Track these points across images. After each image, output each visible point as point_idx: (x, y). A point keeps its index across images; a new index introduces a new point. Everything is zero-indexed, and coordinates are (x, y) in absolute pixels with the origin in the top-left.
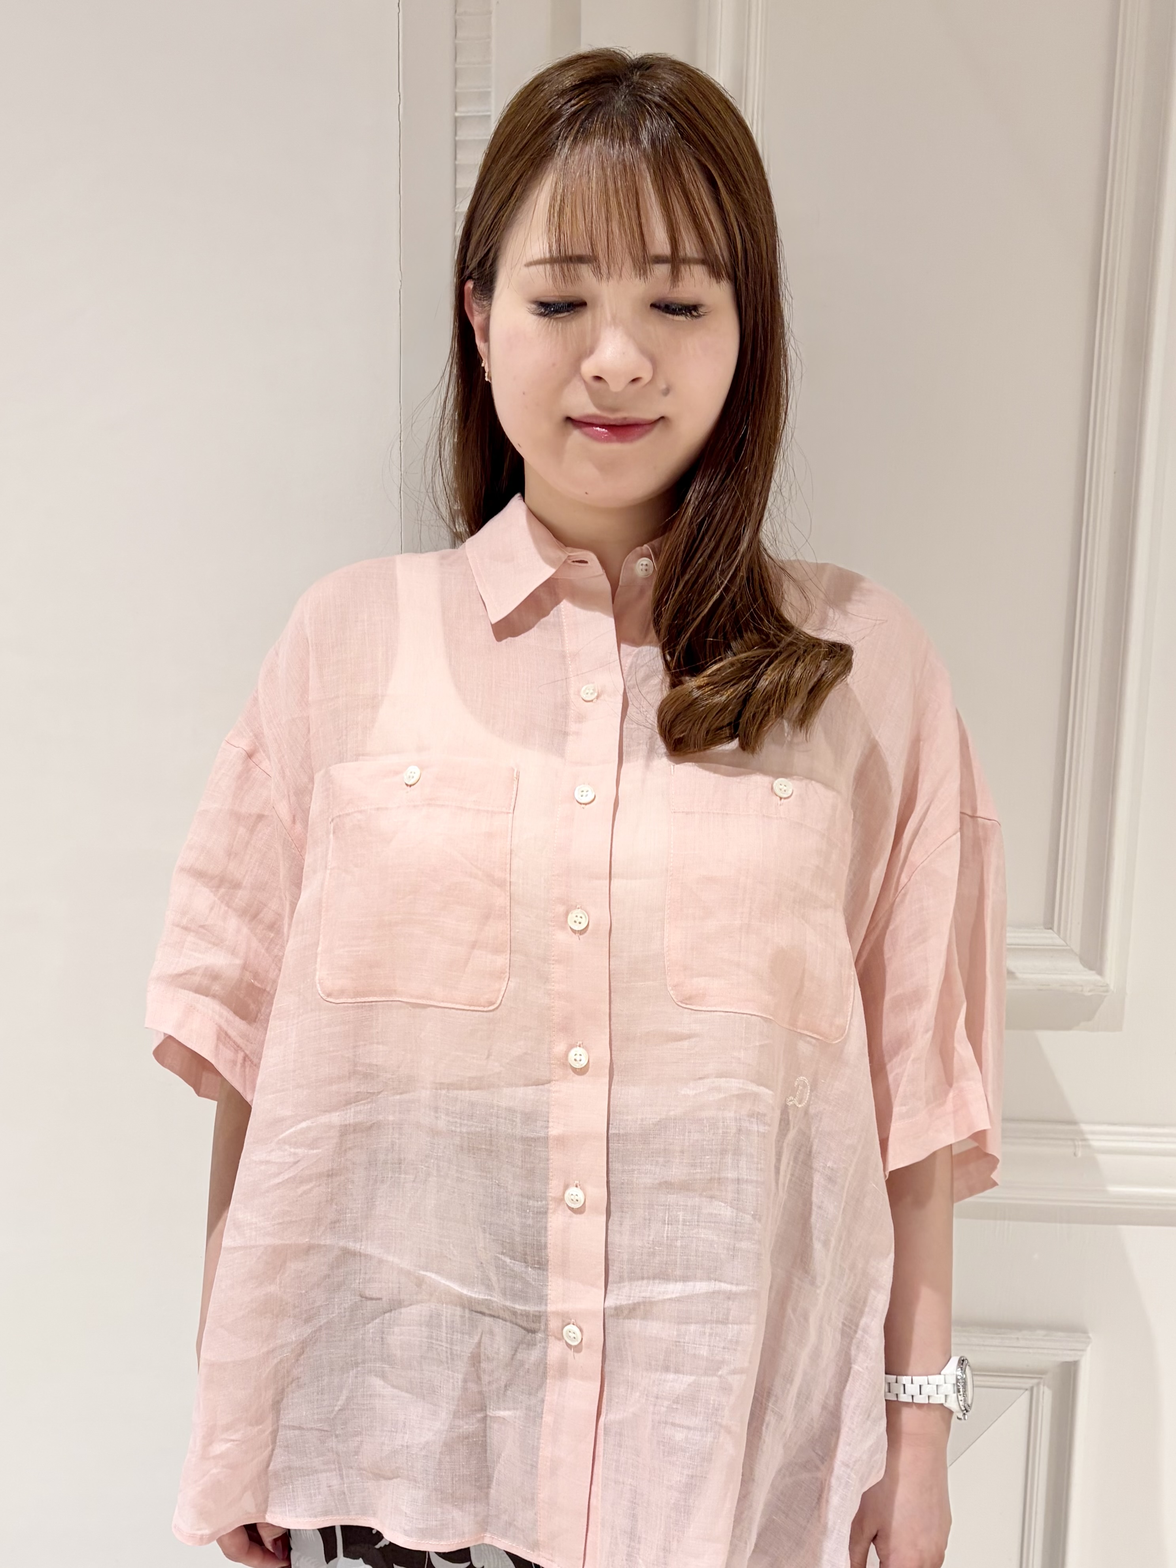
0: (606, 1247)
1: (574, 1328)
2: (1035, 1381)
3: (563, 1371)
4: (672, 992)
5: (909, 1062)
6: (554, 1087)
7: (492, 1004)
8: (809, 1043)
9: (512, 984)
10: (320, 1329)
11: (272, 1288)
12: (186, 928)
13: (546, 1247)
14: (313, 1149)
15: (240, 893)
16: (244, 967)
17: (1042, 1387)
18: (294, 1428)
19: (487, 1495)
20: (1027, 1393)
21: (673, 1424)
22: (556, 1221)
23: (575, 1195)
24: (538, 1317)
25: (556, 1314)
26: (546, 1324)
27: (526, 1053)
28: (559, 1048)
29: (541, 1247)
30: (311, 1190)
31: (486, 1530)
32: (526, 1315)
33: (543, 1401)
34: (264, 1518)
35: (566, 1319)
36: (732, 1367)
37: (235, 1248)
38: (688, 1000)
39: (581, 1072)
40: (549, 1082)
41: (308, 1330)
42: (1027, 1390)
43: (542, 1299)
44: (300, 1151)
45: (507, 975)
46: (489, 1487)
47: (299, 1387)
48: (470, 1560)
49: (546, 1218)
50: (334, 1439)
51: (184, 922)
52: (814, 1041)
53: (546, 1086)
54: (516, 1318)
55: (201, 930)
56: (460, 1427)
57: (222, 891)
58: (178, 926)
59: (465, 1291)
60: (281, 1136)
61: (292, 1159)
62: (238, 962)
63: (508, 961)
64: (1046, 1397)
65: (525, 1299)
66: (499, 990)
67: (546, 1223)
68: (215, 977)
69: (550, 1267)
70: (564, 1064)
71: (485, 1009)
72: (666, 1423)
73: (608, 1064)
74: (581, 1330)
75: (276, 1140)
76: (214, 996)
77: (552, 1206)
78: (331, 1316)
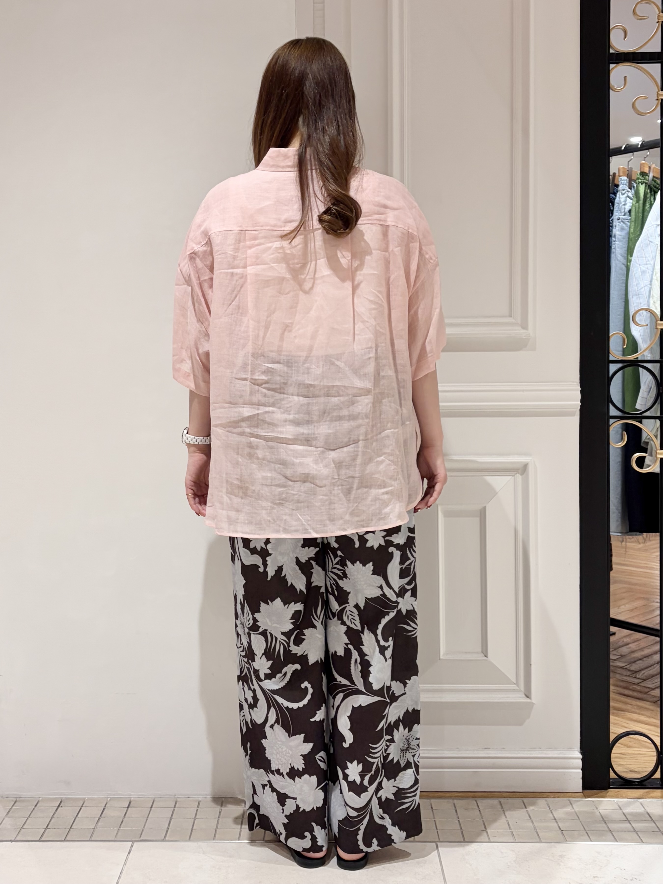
2: (515, 473)
17: (518, 474)
20: (513, 477)
64: (520, 478)
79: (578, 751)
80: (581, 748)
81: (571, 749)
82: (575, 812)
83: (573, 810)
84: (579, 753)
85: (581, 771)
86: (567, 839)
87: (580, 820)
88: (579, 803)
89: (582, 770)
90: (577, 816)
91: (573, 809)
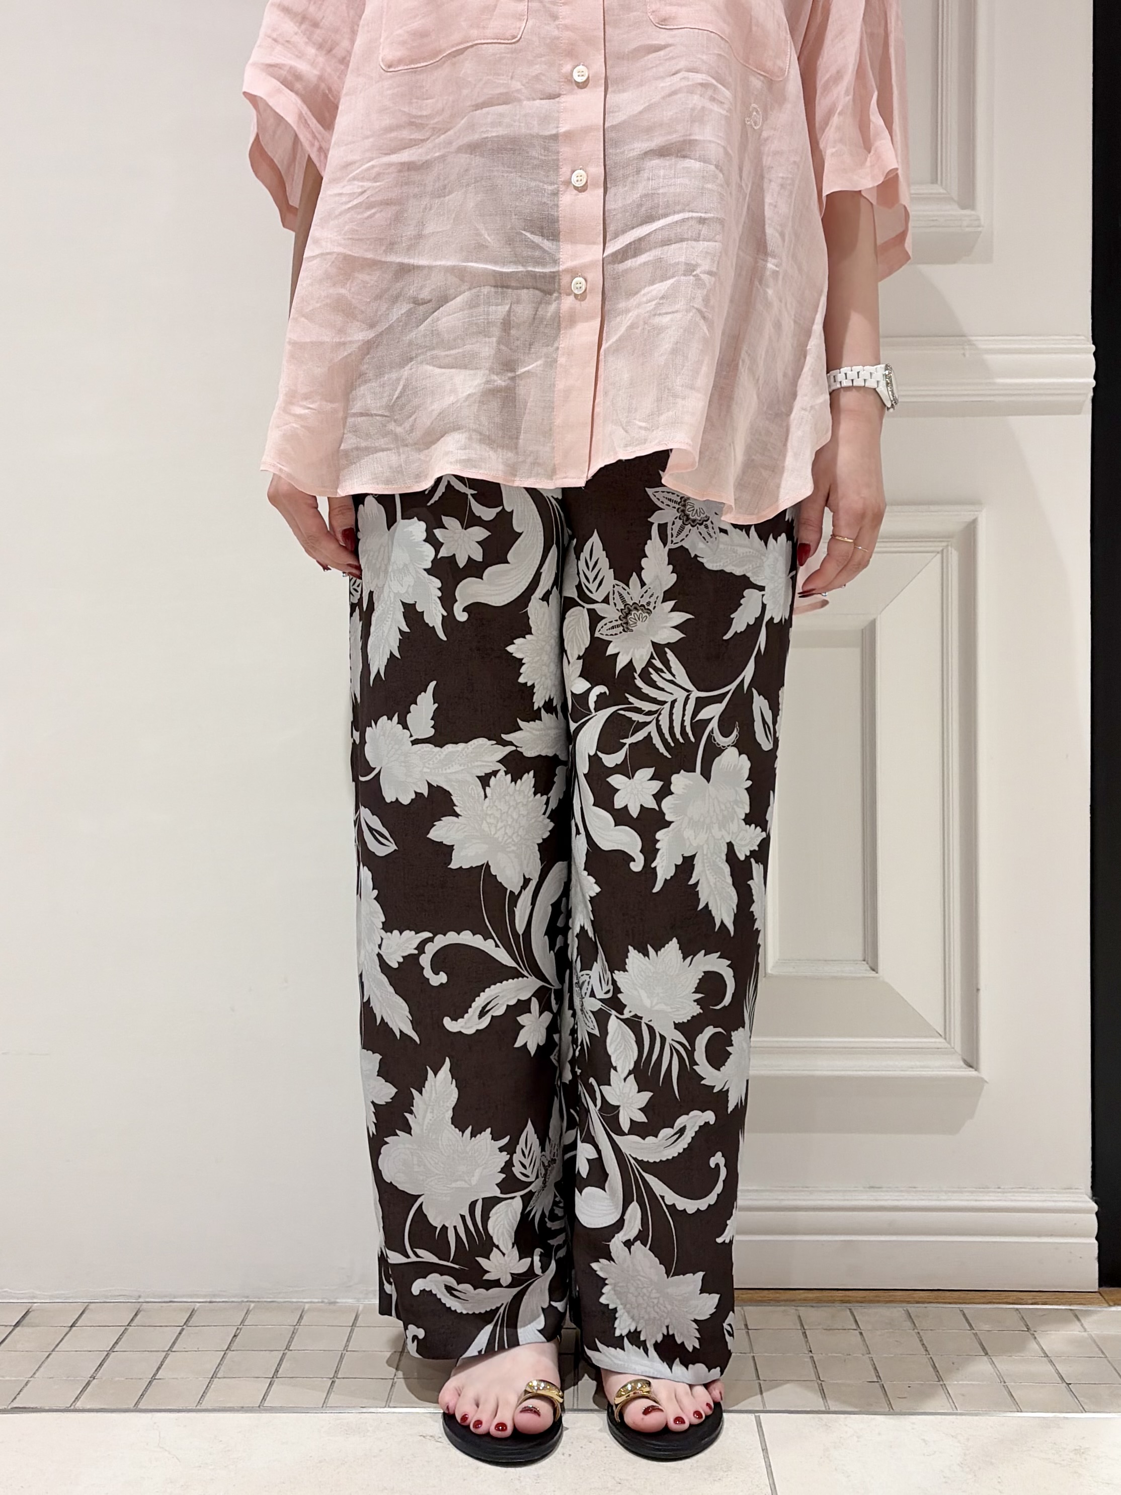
0: (604, 214)
1: (581, 279)
2: (944, 544)
3: (573, 319)
4: (651, 17)
5: (836, 115)
6: (562, 99)
7: (514, 37)
8: (758, 79)
9: (530, 23)
10: (381, 334)
11: (343, 291)
12: (275, 40)
13: (558, 221)
14: (376, 182)
15: (318, 31)
16: (321, 78)
17: (950, 548)
18: (362, 415)
19: (516, 444)
20: (939, 556)
21: (660, 314)
22: (567, 199)
23: (579, 178)
24: (553, 277)
25: (567, 271)
26: (559, 283)
27: (541, 73)
28: (567, 68)
29: (554, 221)
30: (374, 214)
31: (515, 476)
32: (543, 276)
33: (558, 348)
34: (337, 492)
35: (574, 273)
36: (703, 269)
37: (313, 257)
38: (664, 21)
39: (582, 86)
40: (559, 96)
41: (370, 334)
42: (938, 553)
43: (556, 262)
44: (367, 184)
45: (526, 17)
46: (517, 438)
47: (366, 382)
48: (502, 504)
49: (558, 198)
50: (393, 423)
51: (274, 35)
52: (762, 78)
53: (557, 100)
54: (536, 282)
55: (287, 44)
56: (495, 381)
57: (303, 27)
58: (269, 37)
59: (498, 268)
60: (351, 175)
61: (360, 190)
62: (316, 72)
63: (526, 7)
64: (954, 557)
65: (544, 265)
66: (520, 28)
67: (558, 201)
68: (298, 77)
69: (561, 237)
70: (569, 79)
71: (509, 42)
72: (655, 315)
73: (604, 75)
74: (586, 280)
75: (348, 178)
76: (297, 93)
77: (562, 188)
78: (391, 322)
79: (1087, 1195)
80: (1093, 1187)
81: (1071, 1189)
82: (1091, 1337)
83: (1085, 1334)
84: (1091, 1201)
85: (1096, 1242)
86: (1085, 1407)
87: (1106, 1357)
88: (1095, 1317)
89: (1097, 1238)
90: (1098, 1346)
91: (1085, 1330)
